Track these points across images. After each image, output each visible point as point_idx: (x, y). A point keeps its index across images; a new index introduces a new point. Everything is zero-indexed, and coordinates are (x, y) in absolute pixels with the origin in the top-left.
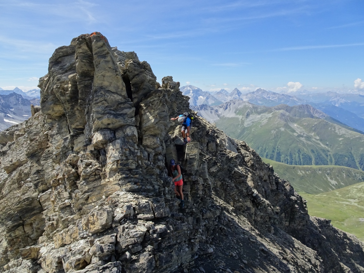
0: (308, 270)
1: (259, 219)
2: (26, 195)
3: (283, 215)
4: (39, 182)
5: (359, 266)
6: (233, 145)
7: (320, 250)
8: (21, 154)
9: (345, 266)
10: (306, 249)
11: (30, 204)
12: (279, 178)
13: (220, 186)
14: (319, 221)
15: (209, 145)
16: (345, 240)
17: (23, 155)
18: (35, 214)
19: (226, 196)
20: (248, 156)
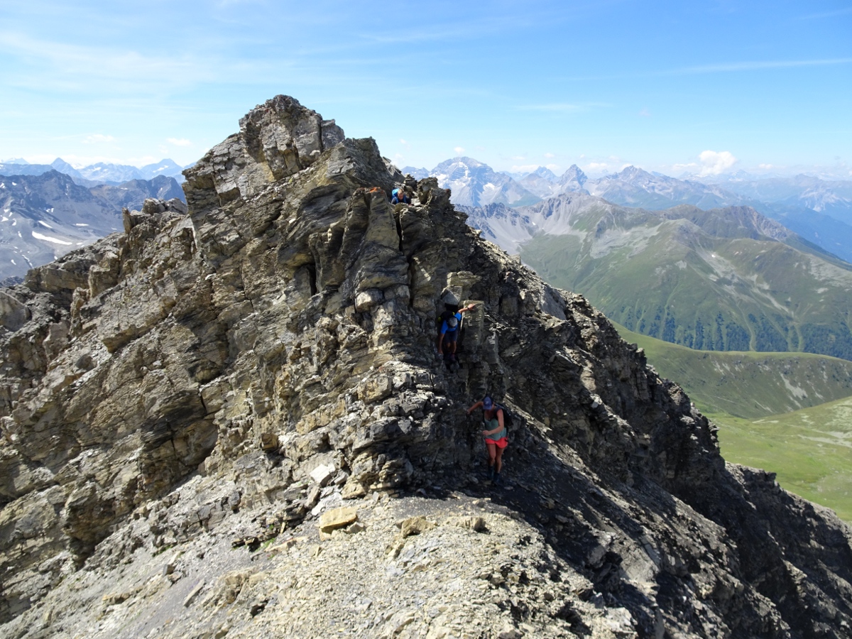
0: (698, 556)
1: (602, 454)
2: (153, 391)
3: (663, 455)
4: (197, 366)
5: (836, 577)
6: (557, 301)
7: (740, 533)
8: (137, 314)
9: (795, 569)
10: (701, 521)
11: (186, 403)
12: (658, 376)
13: (524, 385)
14: (747, 474)
15: (504, 302)
16: (809, 520)
17: (141, 317)
18: (193, 421)
19: (535, 405)
20: (587, 327)
